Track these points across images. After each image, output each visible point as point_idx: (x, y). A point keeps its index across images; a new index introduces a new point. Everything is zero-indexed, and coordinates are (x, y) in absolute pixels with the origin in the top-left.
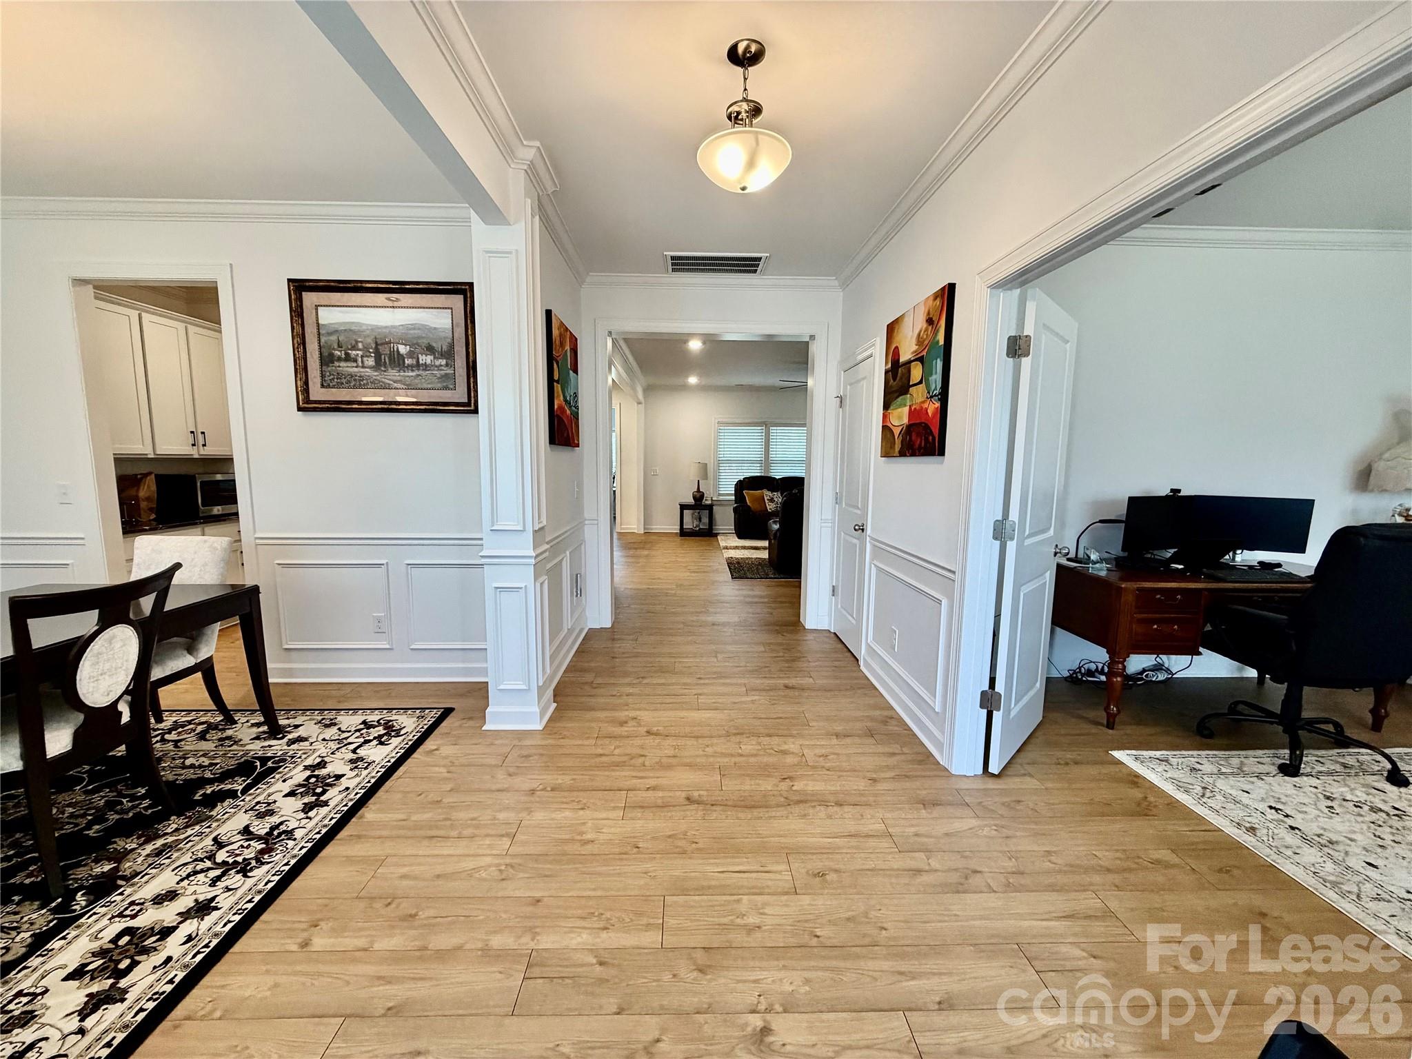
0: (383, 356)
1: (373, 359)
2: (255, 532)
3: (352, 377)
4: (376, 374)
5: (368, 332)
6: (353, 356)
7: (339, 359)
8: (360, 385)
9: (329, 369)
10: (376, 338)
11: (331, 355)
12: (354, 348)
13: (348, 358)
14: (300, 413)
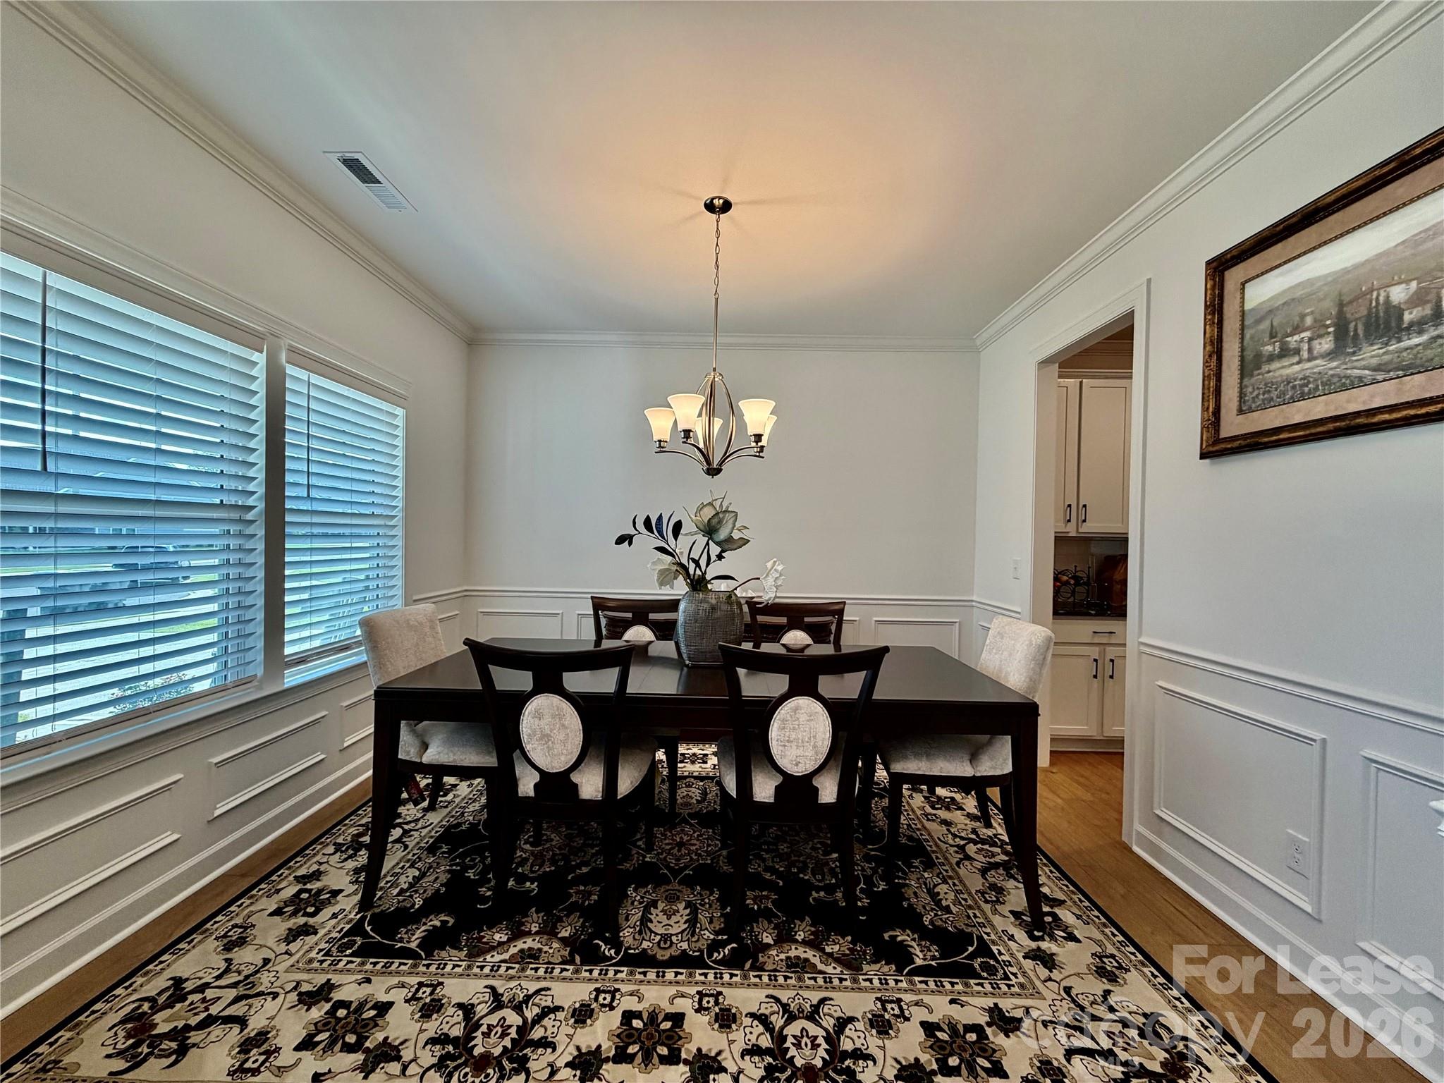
0: (1352, 326)
1: (1331, 338)
2: (1140, 634)
3: (1289, 383)
4: (1335, 364)
5: (1326, 288)
6: (1293, 345)
7: (1271, 358)
8: (1303, 394)
9: (1253, 380)
10: (1340, 295)
11: (1258, 356)
12: (1297, 329)
13: (1285, 352)
14: (1207, 461)
